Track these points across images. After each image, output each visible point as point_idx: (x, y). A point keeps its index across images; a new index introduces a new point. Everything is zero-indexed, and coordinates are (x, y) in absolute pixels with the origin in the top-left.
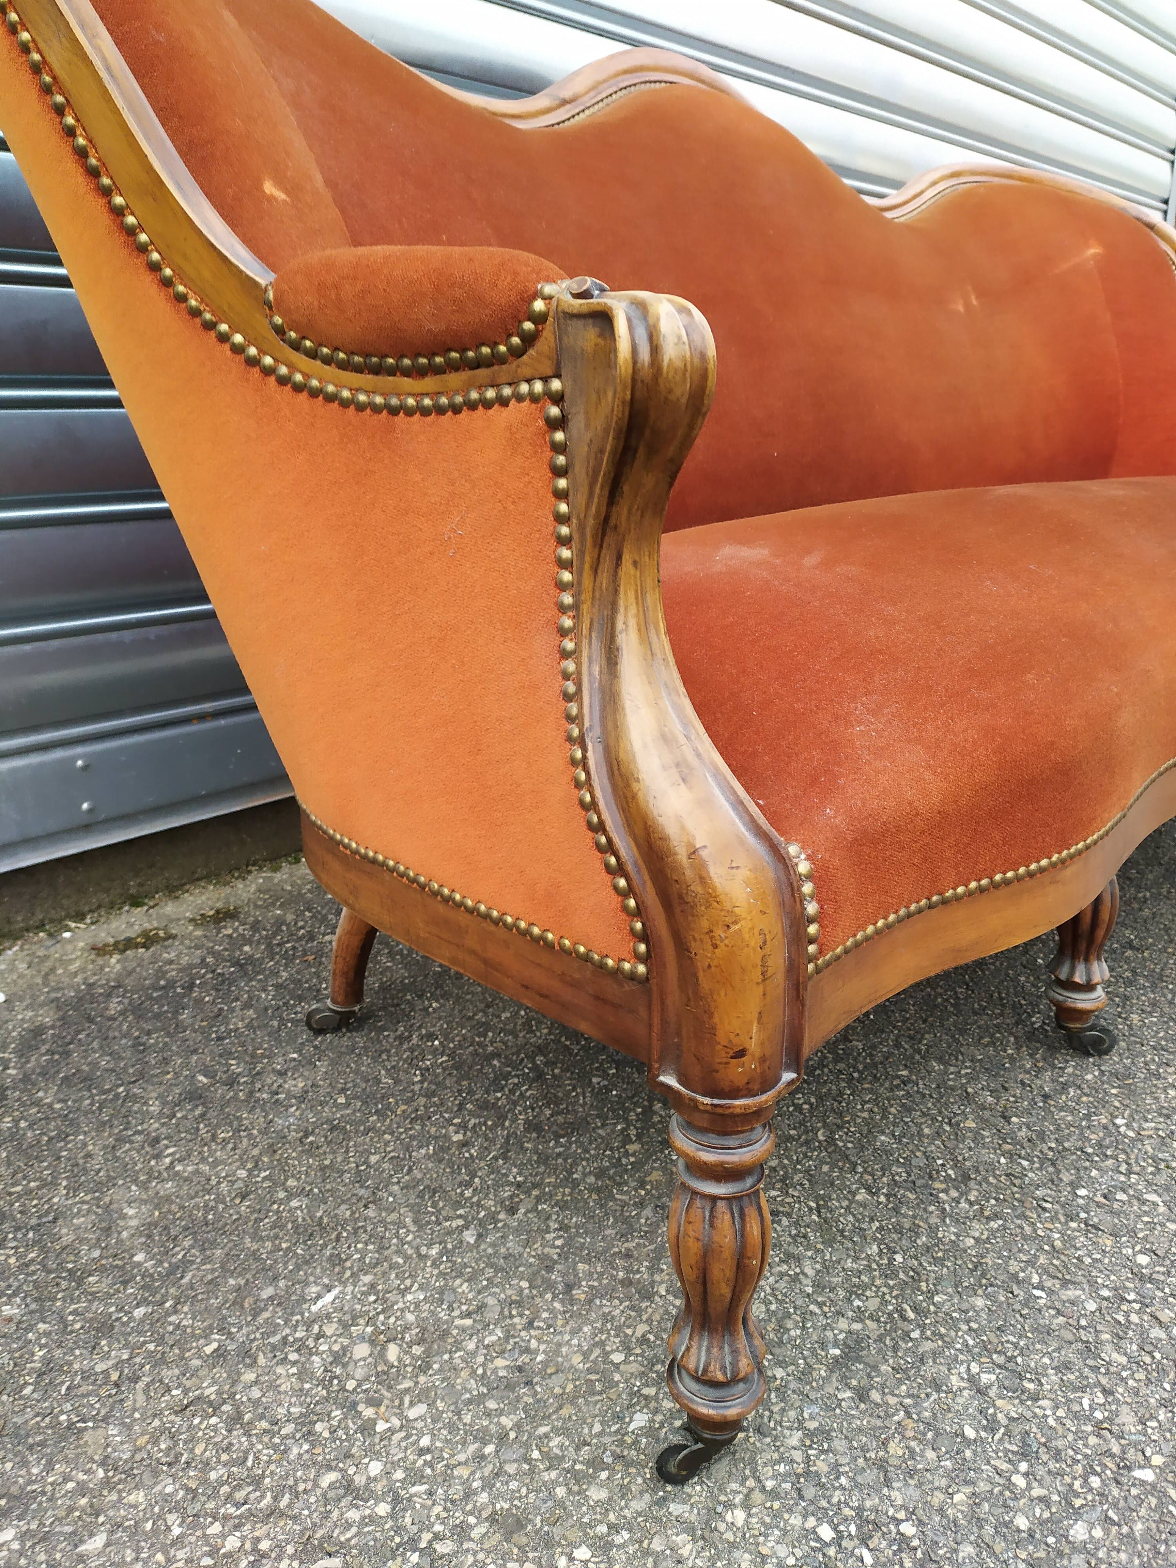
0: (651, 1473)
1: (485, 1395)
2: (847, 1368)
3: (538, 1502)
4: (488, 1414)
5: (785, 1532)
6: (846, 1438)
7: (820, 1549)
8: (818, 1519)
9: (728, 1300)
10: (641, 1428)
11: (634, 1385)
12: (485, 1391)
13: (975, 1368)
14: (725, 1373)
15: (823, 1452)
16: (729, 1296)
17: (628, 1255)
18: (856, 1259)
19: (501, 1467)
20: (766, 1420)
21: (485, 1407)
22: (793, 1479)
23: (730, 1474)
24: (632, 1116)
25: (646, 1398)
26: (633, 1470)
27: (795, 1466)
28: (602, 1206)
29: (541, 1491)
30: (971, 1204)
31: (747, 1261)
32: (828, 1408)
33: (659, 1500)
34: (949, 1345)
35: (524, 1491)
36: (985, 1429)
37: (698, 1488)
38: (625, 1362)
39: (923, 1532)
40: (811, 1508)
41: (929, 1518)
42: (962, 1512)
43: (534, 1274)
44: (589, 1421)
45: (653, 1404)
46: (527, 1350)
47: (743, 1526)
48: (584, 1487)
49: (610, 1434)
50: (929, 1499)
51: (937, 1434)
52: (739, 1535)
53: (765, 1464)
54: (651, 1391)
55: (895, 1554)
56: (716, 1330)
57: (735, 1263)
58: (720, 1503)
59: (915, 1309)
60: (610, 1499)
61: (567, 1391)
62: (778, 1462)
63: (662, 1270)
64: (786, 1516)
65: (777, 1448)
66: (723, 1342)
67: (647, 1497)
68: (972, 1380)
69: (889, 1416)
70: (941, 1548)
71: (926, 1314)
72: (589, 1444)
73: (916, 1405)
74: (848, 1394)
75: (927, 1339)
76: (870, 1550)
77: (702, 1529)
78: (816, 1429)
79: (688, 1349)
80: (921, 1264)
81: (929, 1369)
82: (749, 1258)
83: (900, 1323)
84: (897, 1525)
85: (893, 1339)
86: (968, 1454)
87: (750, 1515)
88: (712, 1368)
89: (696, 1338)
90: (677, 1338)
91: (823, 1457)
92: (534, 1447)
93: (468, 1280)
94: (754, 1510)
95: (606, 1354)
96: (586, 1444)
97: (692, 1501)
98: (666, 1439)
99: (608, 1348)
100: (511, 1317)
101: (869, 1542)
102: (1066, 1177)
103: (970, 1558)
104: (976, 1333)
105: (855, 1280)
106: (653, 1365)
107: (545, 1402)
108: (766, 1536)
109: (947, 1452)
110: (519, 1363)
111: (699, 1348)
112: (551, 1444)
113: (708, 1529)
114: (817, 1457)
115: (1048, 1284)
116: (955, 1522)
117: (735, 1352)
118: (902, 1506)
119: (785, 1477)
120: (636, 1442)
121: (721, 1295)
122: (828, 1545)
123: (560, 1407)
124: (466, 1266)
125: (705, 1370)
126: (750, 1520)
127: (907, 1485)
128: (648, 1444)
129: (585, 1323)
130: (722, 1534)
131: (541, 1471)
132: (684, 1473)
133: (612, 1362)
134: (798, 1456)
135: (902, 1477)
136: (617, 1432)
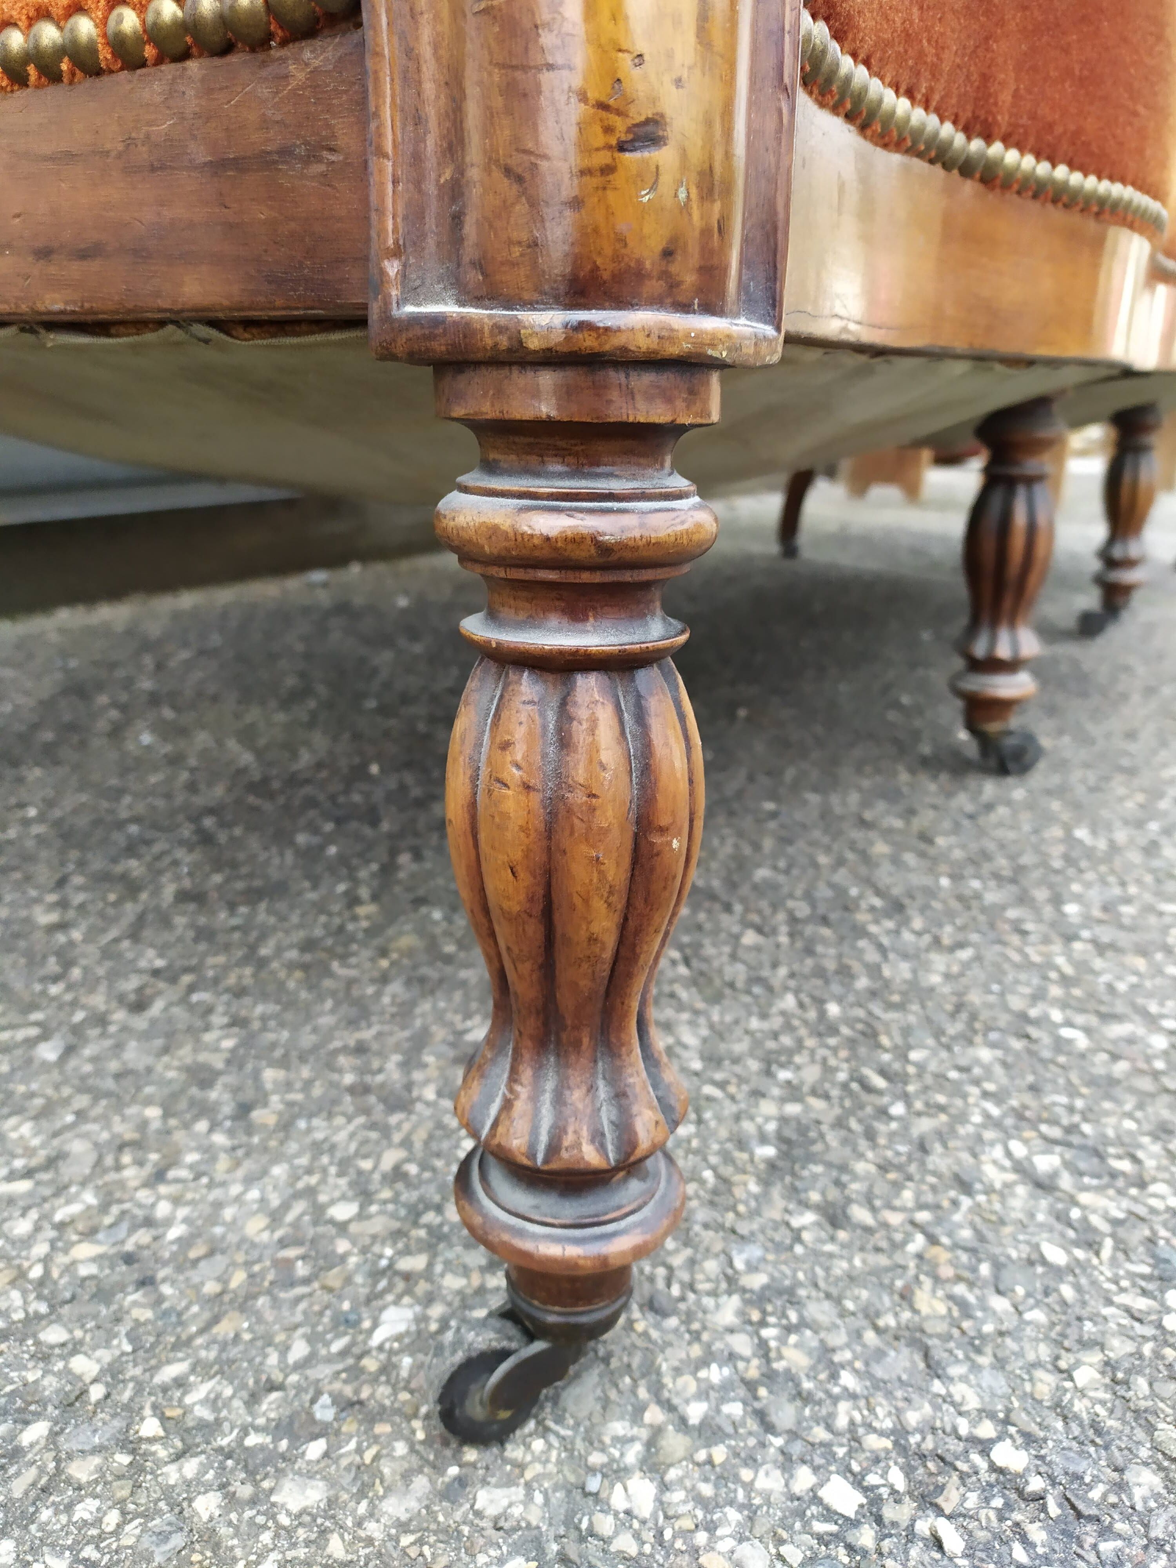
0: (425, 1428)
1: (38, 1317)
2: (794, 1174)
3: (146, 1542)
4: (43, 1356)
5: (751, 1514)
6: (828, 1296)
7: (836, 1537)
8: (816, 1469)
9: (608, 955)
10: (398, 1338)
11: (381, 1256)
12: (43, 1308)
13: (1018, 1149)
14: (602, 1148)
15: (789, 1329)
16: (610, 940)
17: (361, 1049)
18: (764, 1016)
19: (59, 1470)
20: (661, 1284)
21: (37, 1343)
22: (742, 1392)
23: (606, 1403)
24: (363, 874)
25: (407, 1277)
26: (382, 1429)
27: (741, 1365)
28: (311, 988)
29: (159, 1513)
30: (919, 934)
31: (657, 839)
32: (778, 1247)
33: (449, 1486)
34: (962, 1118)
35: (112, 1518)
36: (1077, 1244)
37: (538, 1445)
38: (362, 1216)
39: (1042, 1458)
40: (797, 1448)
41: (1047, 1428)
42: (1103, 1403)
43: (174, 1096)
44: (280, 1338)
45: (422, 1287)
46: (149, 1222)
47: (654, 1515)
48: (266, 1484)
49: (329, 1359)
50: (1028, 1387)
51: (998, 1266)
52: (649, 1536)
53: (677, 1372)
54: (416, 1263)
55: (1001, 1519)
56: (577, 1044)
57: (629, 844)
58: (592, 1470)
59: (883, 1072)
60: (332, 1502)
61: (234, 1284)
62: (704, 1362)
63: (425, 1066)
64: (746, 1474)
65: (696, 1336)
66: (594, 1075)
67: (421, 1483)
68: (1023, 1169)
69: (896, 1246)
70: (1090, 1487)
71: (904, 1079)
72: (280, 1387)
73: (939, 1221)
74: (809, 1218)
75: (919, 1114)
76: (949, 1517)
77: (558, 1538)
78: (765, 1288)
79: (507, 1105)
80: (870, 1013)
81: (938, 1160)
82: (663, 830)
83: (865, 1097)
84: (985, 1452)
85: (860, 1121)
86: (1067, 1291)
87: (664, 1487)
88: (568, 1140)
89: (527, 1074)
90: (476, 1091)
91: (793, 1339)
92: (148, 1411)
93: (36, 1118)
94: (673, 1474)
95: (318, 1212)
96: (272, 1387)
97: (529, 1475)
98: (457, 1343)
99: (323, 1198)
100: (118, 1167)
101: (940, 1501)
102: (1041, 894)
103: (1157, 1496)
104: (997, 1098)
105: (771, 1045)
106: (419, 1215)
107: (180, 1314)
108: (711, 1527)
109: (1029, 1295)
110: (129, 1247)
111: (534, 1099)
112: (188, 1400)
113: (573, 1534)
114: (783, 1341)
115: (1080, 1019)
116: (1096, 1426)
117: (620, 1096)
118: (980, 1411)
119: (724, 1390)
120: (388, 1368)
121: (592, 940)
122: (854, 1524)
123: (216, 1320)
124: (32, 1095)
125: (553, 1149)
126: (668, 1497)
127: (975, 1368)
128: (418, 1367)
129: (275, 1160)
130: (607, 1541)
131: (159, 1464)
132: (504, 1415)
133: (332, 1222)
134: (742, 1344)
135: (960, 1354)
136: (344, 1353)
